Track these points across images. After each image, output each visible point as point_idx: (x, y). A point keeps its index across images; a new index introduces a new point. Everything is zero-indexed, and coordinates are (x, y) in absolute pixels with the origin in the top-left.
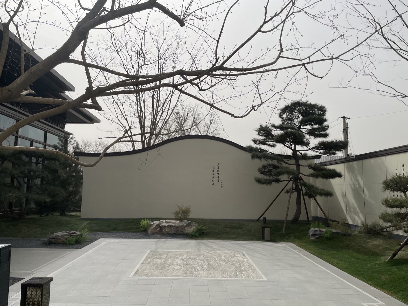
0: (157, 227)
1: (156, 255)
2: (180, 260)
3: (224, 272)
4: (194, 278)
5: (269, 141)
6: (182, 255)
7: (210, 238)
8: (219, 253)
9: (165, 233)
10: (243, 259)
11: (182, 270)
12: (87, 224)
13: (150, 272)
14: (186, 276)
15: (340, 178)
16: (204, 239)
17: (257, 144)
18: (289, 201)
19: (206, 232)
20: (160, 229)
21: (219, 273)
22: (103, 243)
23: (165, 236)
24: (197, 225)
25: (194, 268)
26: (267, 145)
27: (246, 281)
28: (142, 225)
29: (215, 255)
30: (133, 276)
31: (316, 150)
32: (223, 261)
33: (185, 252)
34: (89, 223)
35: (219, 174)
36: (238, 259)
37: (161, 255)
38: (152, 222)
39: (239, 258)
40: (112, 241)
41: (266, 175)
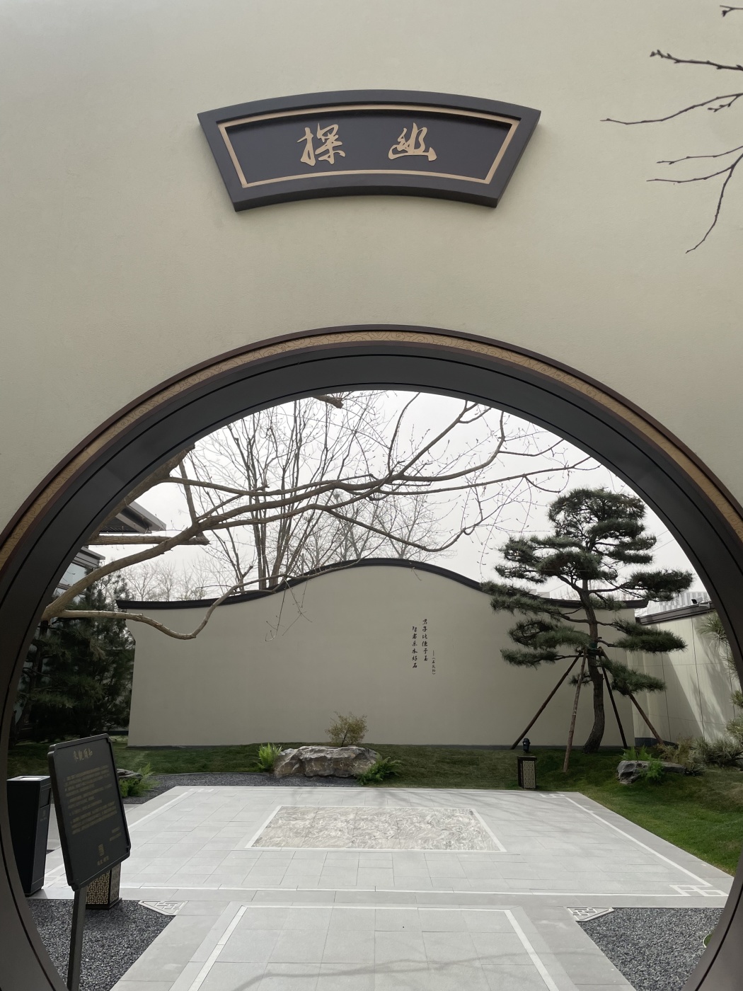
0: (294, 761)
1: (294, 813)
2: (342, 822)
3: (426, 840)
4: (367, 849)
5: (530, 571)
6: (346, 814)
7: (405, 784)
8: (423, 810)
9: (312, 775)
10: (467, 820)
11: (345, 837)
12: (144, 757)
13: (284, 841)
14: (352, 847)
15: (680, 651)
16: (394, 787)
17: (506, 577)
18: (576, 703)
19: (399, 771)
20: (300, 766)
21: (416, 842)
22: (185, 794)
23: (310, 781)
24: (378, 756)
25: (369, 834)
26: (527, 578)
27: (466, 853)
28: (263, 757)
29: (412, 813)
30: (253, 846)
31: (630, 591)
32: (428, 823)
33: (353, 809)
34: (148, 755)
35: (426, 643)
36: (458, 820)
37: (303, 813)
38: (282, 751)
39: (461, 819)
40: (202, 789)
41: (526, 644)
